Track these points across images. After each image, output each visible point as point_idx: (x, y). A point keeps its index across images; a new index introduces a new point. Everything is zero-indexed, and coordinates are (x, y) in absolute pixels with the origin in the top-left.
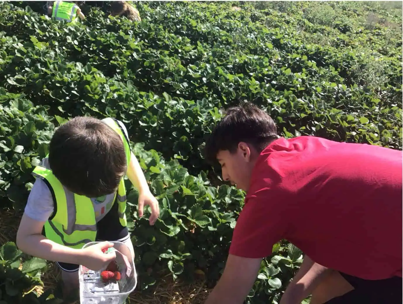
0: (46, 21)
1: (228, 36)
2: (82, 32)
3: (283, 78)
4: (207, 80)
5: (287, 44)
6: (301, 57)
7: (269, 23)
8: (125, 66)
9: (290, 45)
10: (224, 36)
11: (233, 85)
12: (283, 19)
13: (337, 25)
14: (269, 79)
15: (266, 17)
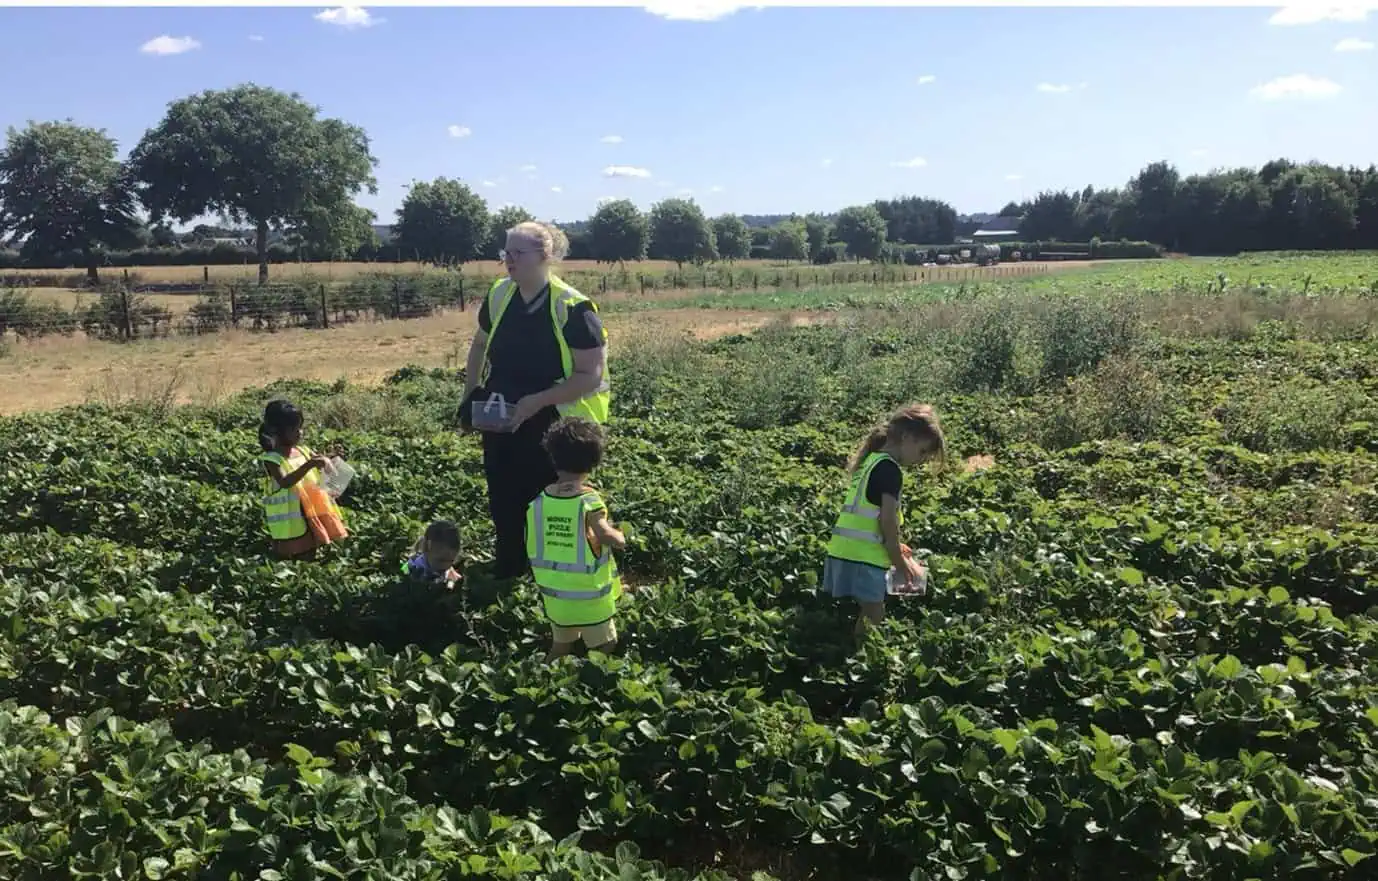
0: (351, 666)
1: (967, 572)
2: (466, 678)
3: (1219, 697)
4: (919, 769)
5: (1191, 551)
6: (1261, 594)
7: (1108, 489)
8: (612, 773)
9: (1205, 552)
10: (951, 576)
11: (1023, 770)
12: (1154, 463)
13: (1357, 434)
14: (1161, 710)
15: (1088, 470)
